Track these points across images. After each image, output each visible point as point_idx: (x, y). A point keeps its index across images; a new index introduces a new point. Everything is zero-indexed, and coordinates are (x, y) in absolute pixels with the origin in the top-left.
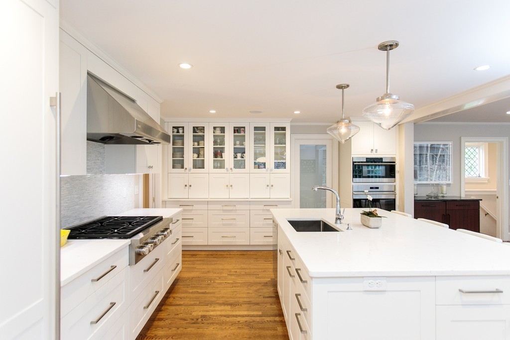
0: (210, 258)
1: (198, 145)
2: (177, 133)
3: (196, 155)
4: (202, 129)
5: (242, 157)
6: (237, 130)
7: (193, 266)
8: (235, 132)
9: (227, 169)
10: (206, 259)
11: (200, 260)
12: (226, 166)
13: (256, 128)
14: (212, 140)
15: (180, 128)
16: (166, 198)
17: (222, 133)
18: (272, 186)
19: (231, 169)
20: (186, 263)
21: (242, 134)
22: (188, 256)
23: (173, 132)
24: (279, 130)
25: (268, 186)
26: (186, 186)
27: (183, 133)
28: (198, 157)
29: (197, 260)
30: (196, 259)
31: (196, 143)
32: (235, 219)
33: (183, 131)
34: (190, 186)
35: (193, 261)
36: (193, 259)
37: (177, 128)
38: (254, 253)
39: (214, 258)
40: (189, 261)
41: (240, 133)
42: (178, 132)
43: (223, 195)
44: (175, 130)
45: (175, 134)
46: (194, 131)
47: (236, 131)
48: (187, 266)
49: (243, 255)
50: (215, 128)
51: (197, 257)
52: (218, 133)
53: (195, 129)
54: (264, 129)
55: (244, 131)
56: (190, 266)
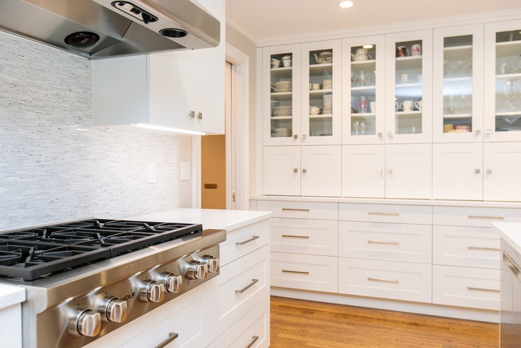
0: (339, 323)
1: (321, 88)
2: (280, 67)
3: (315, 110)
4: (328, 56)
5: (415, 109)
6: (403, 49)
7: (299, 338)
8: (398, 55)
9: (380, 135)
10: (330, 324)
11: (318, 326)
12: (379, 128)
13: (449, 41)
14: (348, 74)
15: (286, 57)
16: (258, 194)
17: (369, 59)
18: (489, 172)
19: (390, 136)
20: (289, 328)
21: (415, 57)
22: (297, 313)
23: (272, 66)
24: (507, 40)
25: (478, 172)
26: (296, 171)
27: (291, 66)
28: (321, 113)
29: (313, 326)
30: (311, 321)
31: (316, 86)
32: (397, 244)
33: (291, 63)
34: (304, 171)
35: (305, 325)
36: (303, 320)
37: (279, 57)
38: (442, 325)
39: (349, 324)
40: (296, 325)
41: (411, 55)
42: (282, 65)
43: (372, 191)
44: (276, 62)
45: (276, 69)
46: (312, 61)
47: (401, 53)
48: (288, 336)
49: (416, 325)
50: (354, 50)
51: (313, 318)
52: (361, 59)
53: (314, 56)
54: (468, 39)
55: (420, 51)
56: (294, 337)
